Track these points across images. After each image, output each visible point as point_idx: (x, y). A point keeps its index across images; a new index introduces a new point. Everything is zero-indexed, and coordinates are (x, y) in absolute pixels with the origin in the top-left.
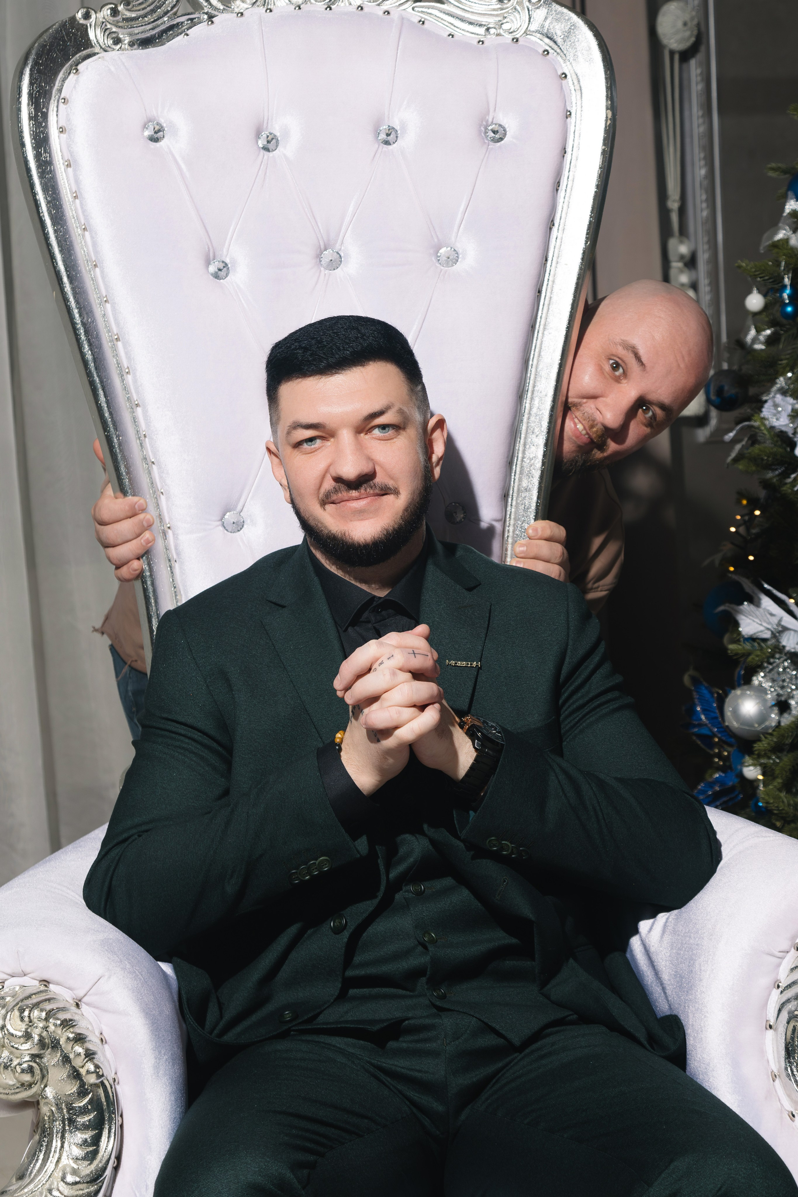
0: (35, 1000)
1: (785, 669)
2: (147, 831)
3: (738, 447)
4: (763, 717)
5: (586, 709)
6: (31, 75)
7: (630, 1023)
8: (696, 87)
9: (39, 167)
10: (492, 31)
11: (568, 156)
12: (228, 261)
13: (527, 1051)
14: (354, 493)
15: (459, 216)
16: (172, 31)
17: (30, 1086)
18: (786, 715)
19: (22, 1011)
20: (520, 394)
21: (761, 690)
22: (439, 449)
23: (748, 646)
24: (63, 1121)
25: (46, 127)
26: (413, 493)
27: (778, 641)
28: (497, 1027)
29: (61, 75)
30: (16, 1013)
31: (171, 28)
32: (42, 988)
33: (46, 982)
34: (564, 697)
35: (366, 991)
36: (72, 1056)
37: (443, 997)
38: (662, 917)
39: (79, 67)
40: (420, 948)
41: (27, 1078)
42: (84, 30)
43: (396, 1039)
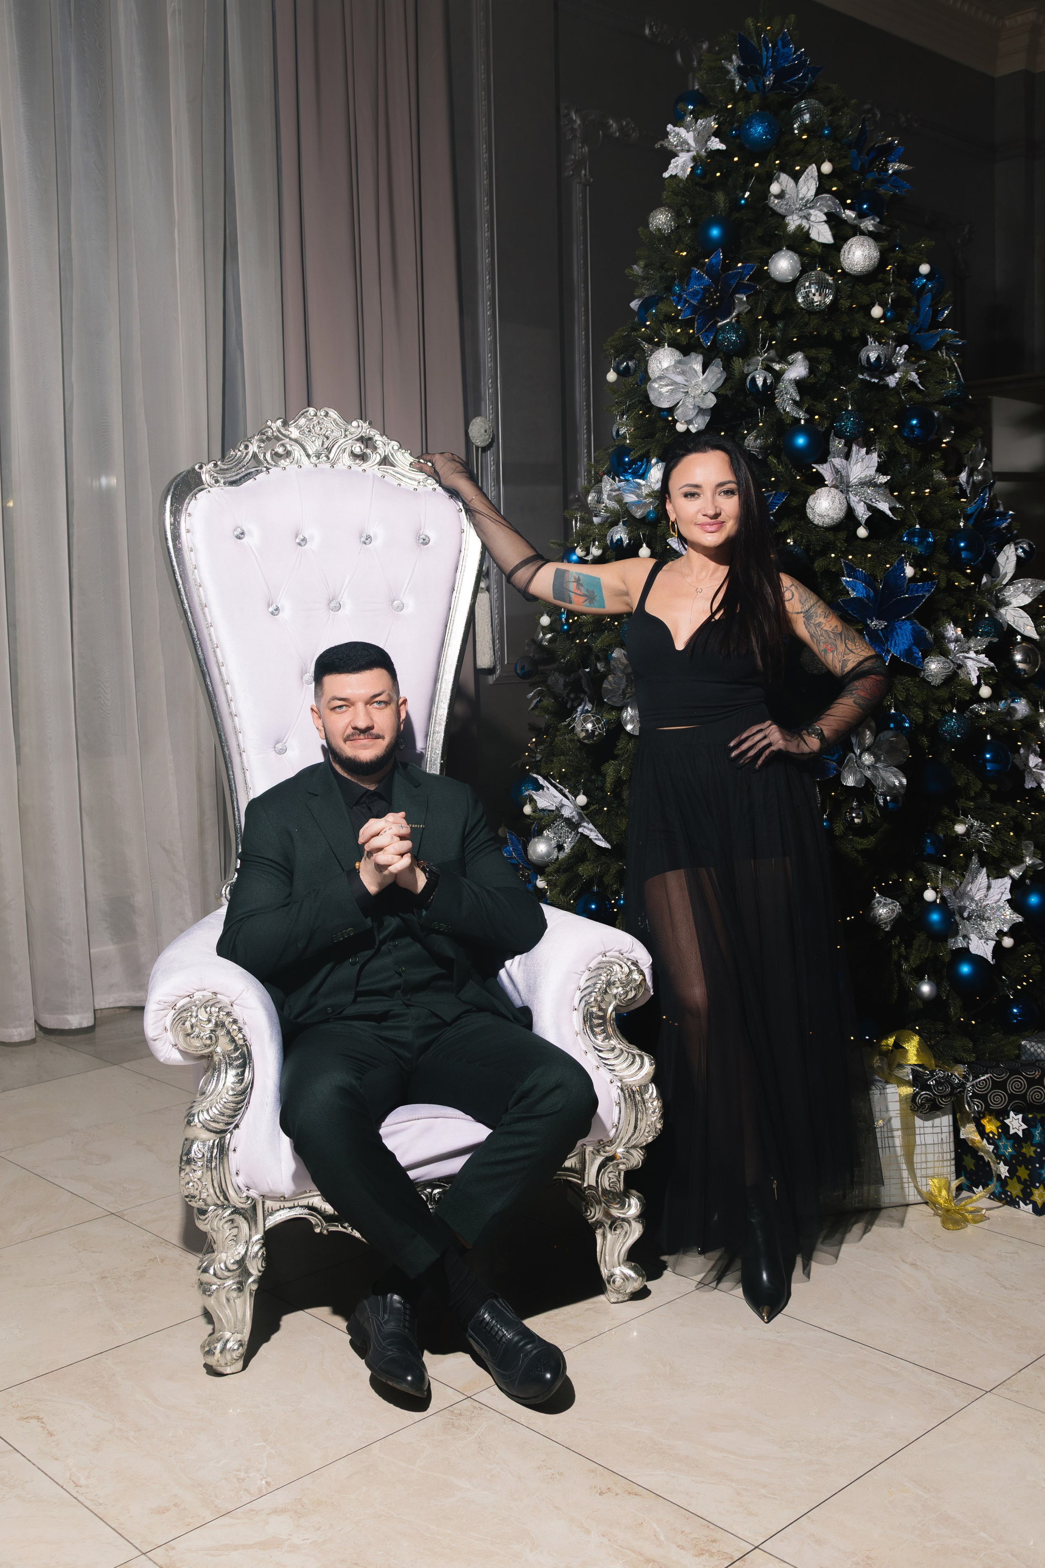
0: (211, 1003)
1: (562, 827)
2: (253, 915)
3: (535, 702)
4: (549, 854)
5: (478, 850)
6: (172, 500)
7: (504, 1010)
8: (491, 468)
9: (175, 552)
10: (421, 483)
11: (462, 554)
12: (279, 606)
13: (453, 1025)
14: (362, 736)
15: (406, 586)
16: (248, 476)
17: (209, 1046)
18: (561, 852)
19: (206, 1008)
20: (436, 680)
21: (548, 838)
22: (403, 716)
23: (541, 814)
24: (226, 1064)
25: (179, 529)
26: (392, 738)
27: (560, 812)
28: (439, 1013)
29: (187, 501)
30: (203, 1009)
31: (246, 475)
32: (214, 997)
33: (215, 994)
34: (466, 844)
35: (367, 998)
36: (231, 1030)
37: (409, 1000)
38: (517, 958)
39: (197, 496)
40: (397, 975)
41: (208, 1042)
42: (199, 476)
43: (385, 1021)
